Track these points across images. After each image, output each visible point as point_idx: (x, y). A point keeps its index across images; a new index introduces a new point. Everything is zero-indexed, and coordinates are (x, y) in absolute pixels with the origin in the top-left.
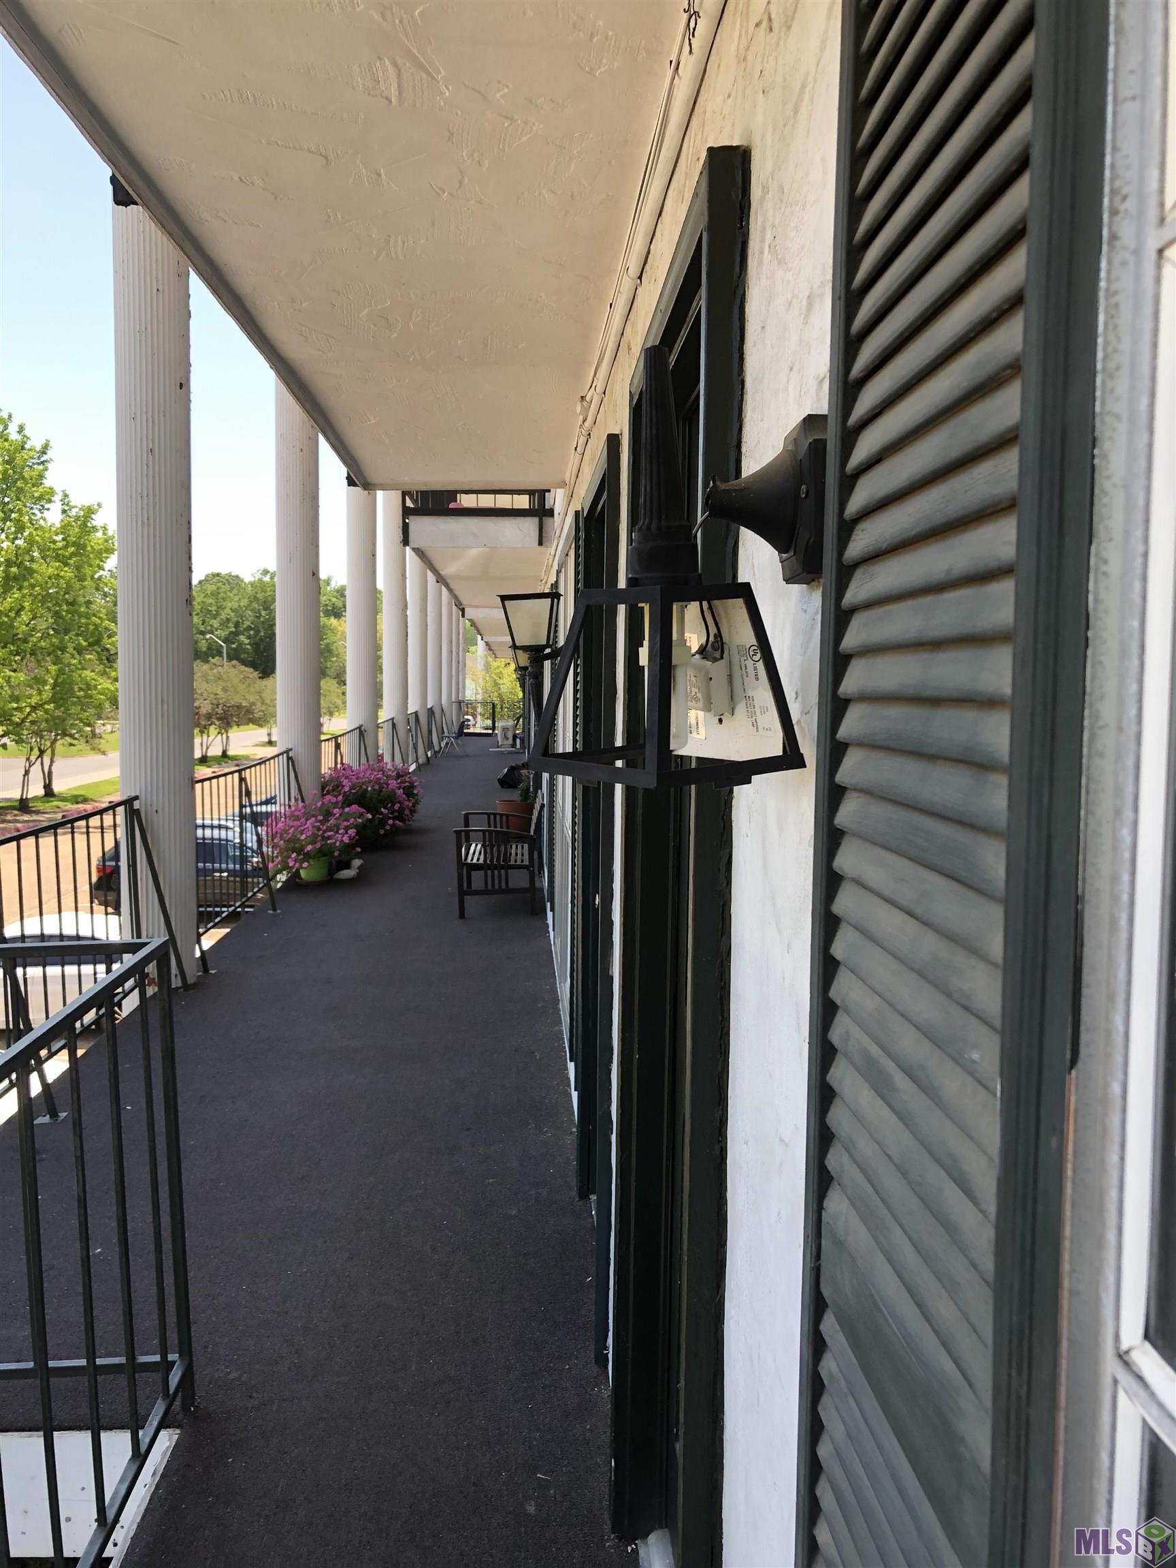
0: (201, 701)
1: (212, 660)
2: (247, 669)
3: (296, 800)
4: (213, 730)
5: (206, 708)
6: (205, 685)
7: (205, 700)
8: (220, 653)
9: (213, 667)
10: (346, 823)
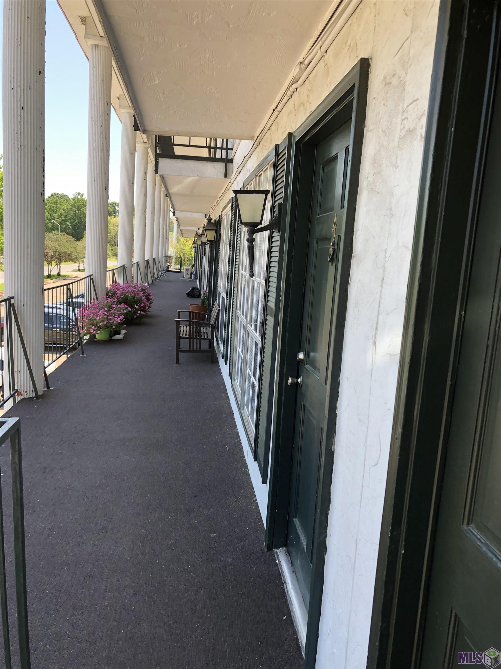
0: (49, 250)
1: (54, 232)
2: (69, 236)
3: (94, 299)
4: (54, 263)
5: (51, 253)
6: (50, 243)
7: (50, 249)
8: (58, 229)
9: (54, 235)
10: (119, 312)
